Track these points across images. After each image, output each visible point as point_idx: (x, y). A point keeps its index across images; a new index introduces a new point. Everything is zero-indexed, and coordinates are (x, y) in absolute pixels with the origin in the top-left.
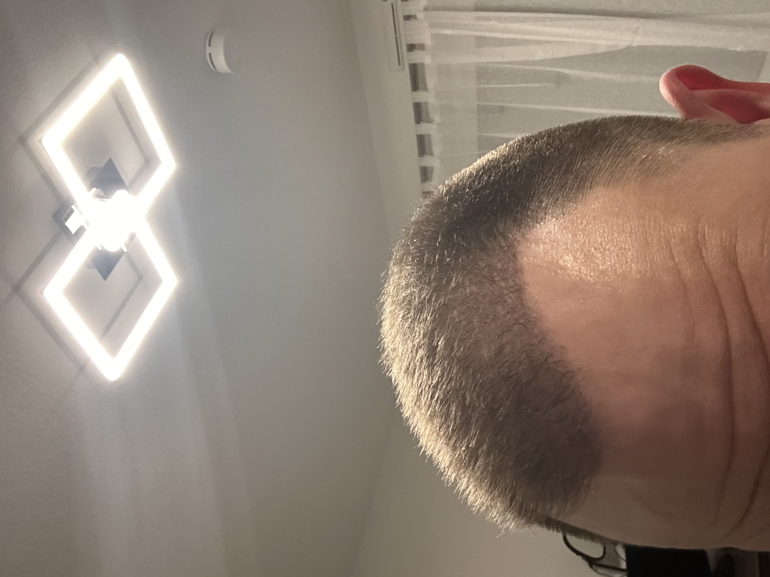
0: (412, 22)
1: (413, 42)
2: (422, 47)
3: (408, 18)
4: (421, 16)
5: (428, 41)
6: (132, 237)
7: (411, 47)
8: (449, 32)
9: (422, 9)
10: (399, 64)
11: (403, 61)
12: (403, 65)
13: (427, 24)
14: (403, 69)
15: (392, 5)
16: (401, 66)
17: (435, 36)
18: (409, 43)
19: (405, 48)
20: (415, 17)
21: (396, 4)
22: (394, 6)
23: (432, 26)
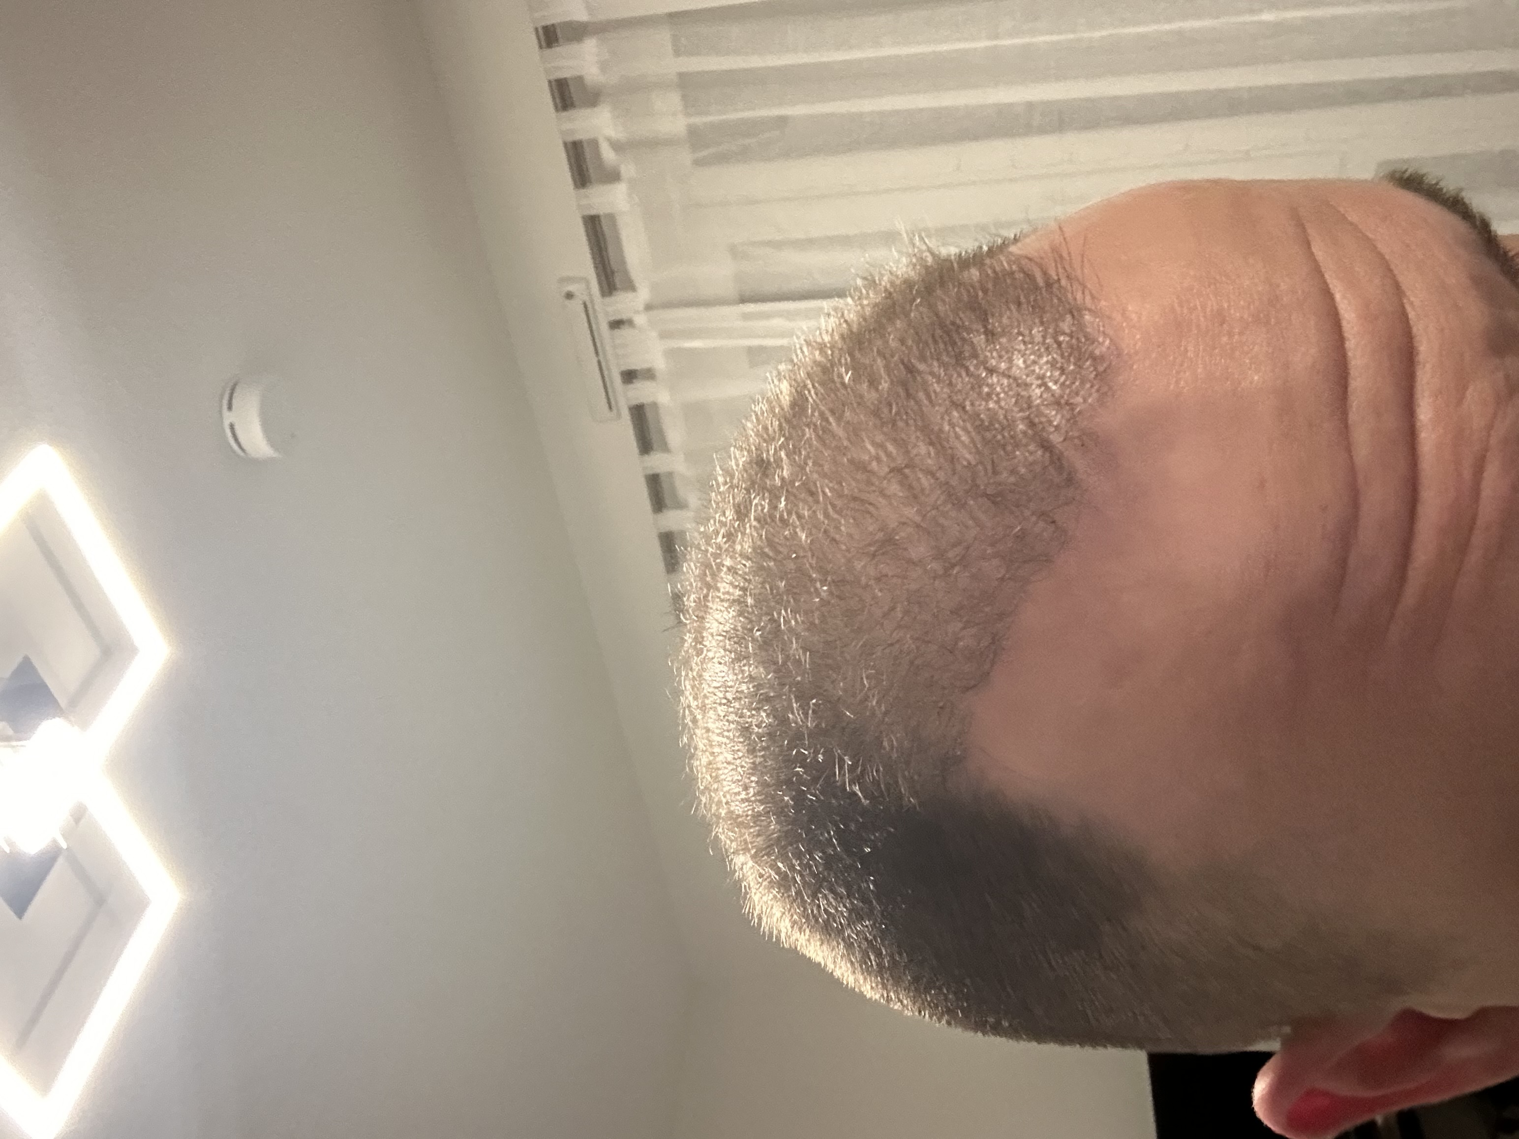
0: (624, 332)
1: (633, 367)
2: (649, 374)
3: (616, 324)
4: (640, 320)
5: (659, 364)
6: (79, 815)
7: (629, 376)
8: (697, 344)
9: (641, 307)
10: (610, 408)
11: (617, 403)
12: (618, 410)
13: (654, 334)
14: (619, 415)
15: (586, 306)
16: (615, 411)
17: (672, 354)
18: (624, 368)
19: (618, 379)
20: (630, 323)
21: (592, 301)
22: (589, 306)
23: (664, 335)
